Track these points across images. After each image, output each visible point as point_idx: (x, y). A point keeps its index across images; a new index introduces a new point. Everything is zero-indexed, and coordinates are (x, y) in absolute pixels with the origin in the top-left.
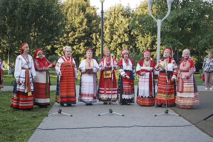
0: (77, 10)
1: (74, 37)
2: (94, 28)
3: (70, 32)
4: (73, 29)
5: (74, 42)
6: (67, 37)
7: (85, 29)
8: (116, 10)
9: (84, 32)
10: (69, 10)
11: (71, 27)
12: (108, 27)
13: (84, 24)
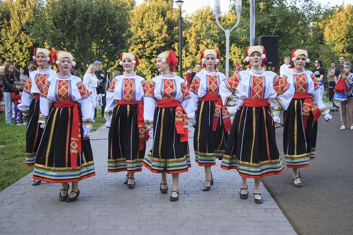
0: (155, 14)
1: (152, 48)
2: (176, 36)
3: (147, 41)
4: (150, 38)
5: (151, 54)
6: (144, 48)
7: (165, 38)
8: (204, 14)
9: (164, 42)
10: (146, 15)
11: (147, 35)
12: (194, 34)
13: (164, 31)
